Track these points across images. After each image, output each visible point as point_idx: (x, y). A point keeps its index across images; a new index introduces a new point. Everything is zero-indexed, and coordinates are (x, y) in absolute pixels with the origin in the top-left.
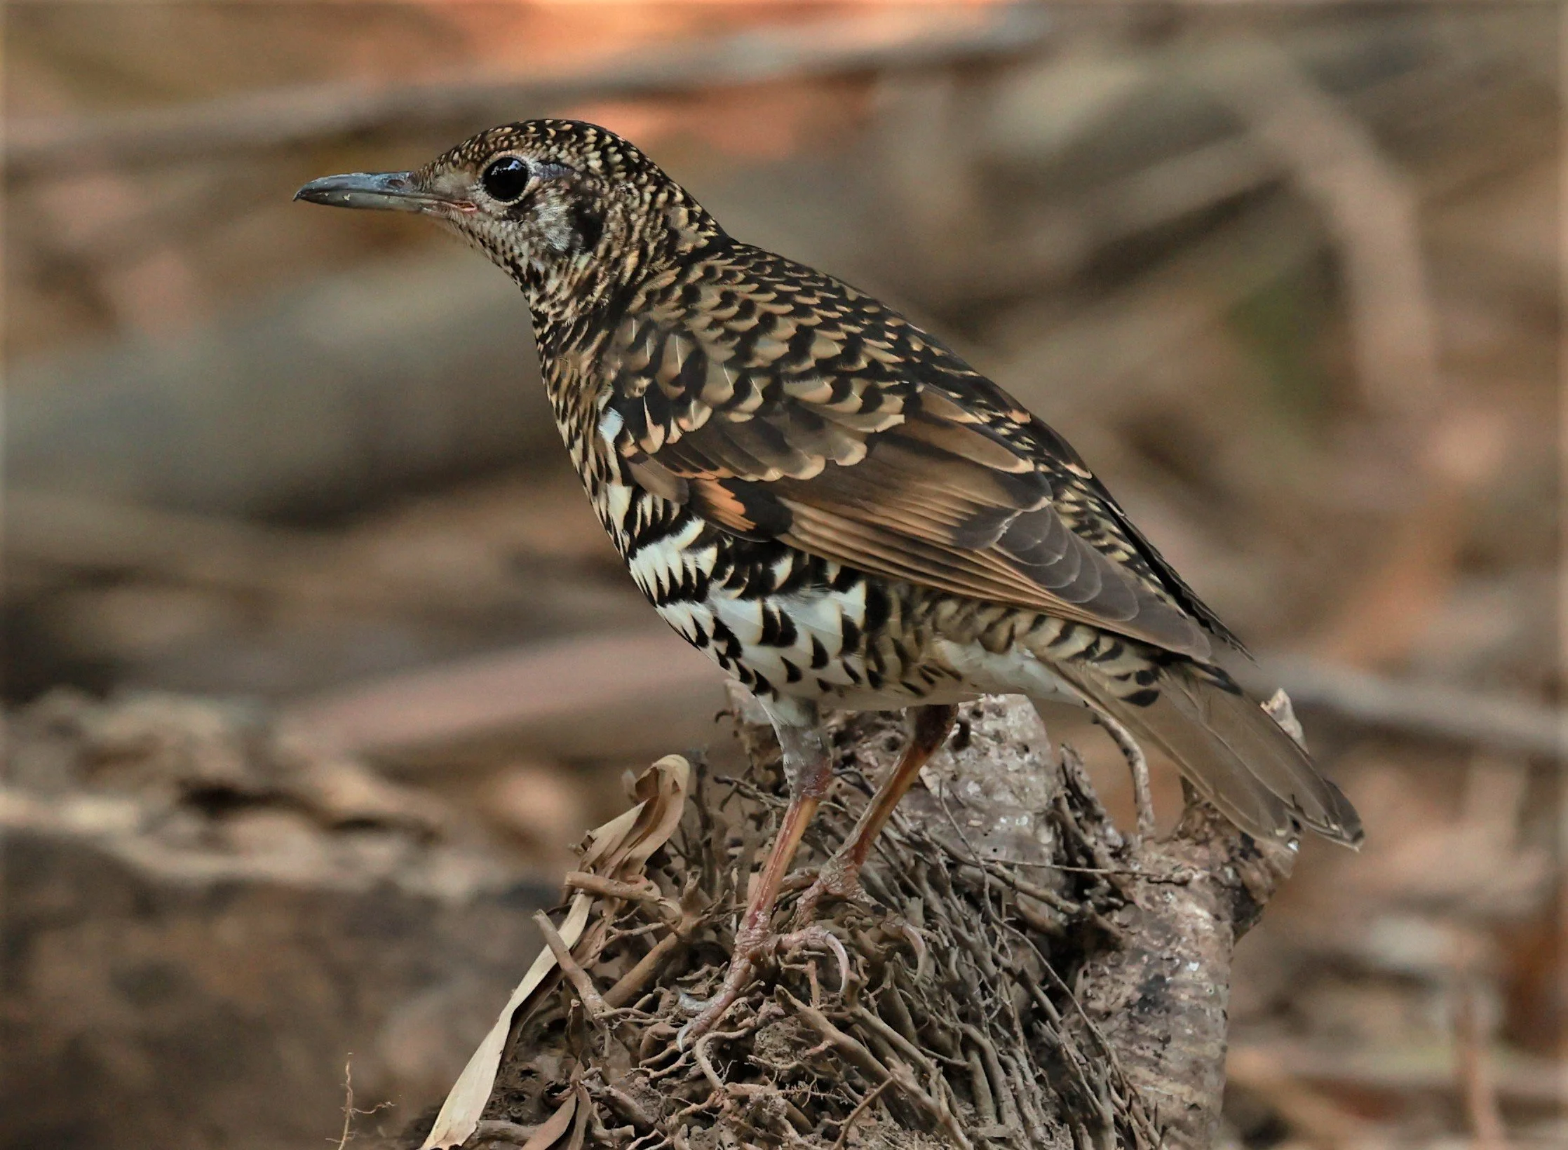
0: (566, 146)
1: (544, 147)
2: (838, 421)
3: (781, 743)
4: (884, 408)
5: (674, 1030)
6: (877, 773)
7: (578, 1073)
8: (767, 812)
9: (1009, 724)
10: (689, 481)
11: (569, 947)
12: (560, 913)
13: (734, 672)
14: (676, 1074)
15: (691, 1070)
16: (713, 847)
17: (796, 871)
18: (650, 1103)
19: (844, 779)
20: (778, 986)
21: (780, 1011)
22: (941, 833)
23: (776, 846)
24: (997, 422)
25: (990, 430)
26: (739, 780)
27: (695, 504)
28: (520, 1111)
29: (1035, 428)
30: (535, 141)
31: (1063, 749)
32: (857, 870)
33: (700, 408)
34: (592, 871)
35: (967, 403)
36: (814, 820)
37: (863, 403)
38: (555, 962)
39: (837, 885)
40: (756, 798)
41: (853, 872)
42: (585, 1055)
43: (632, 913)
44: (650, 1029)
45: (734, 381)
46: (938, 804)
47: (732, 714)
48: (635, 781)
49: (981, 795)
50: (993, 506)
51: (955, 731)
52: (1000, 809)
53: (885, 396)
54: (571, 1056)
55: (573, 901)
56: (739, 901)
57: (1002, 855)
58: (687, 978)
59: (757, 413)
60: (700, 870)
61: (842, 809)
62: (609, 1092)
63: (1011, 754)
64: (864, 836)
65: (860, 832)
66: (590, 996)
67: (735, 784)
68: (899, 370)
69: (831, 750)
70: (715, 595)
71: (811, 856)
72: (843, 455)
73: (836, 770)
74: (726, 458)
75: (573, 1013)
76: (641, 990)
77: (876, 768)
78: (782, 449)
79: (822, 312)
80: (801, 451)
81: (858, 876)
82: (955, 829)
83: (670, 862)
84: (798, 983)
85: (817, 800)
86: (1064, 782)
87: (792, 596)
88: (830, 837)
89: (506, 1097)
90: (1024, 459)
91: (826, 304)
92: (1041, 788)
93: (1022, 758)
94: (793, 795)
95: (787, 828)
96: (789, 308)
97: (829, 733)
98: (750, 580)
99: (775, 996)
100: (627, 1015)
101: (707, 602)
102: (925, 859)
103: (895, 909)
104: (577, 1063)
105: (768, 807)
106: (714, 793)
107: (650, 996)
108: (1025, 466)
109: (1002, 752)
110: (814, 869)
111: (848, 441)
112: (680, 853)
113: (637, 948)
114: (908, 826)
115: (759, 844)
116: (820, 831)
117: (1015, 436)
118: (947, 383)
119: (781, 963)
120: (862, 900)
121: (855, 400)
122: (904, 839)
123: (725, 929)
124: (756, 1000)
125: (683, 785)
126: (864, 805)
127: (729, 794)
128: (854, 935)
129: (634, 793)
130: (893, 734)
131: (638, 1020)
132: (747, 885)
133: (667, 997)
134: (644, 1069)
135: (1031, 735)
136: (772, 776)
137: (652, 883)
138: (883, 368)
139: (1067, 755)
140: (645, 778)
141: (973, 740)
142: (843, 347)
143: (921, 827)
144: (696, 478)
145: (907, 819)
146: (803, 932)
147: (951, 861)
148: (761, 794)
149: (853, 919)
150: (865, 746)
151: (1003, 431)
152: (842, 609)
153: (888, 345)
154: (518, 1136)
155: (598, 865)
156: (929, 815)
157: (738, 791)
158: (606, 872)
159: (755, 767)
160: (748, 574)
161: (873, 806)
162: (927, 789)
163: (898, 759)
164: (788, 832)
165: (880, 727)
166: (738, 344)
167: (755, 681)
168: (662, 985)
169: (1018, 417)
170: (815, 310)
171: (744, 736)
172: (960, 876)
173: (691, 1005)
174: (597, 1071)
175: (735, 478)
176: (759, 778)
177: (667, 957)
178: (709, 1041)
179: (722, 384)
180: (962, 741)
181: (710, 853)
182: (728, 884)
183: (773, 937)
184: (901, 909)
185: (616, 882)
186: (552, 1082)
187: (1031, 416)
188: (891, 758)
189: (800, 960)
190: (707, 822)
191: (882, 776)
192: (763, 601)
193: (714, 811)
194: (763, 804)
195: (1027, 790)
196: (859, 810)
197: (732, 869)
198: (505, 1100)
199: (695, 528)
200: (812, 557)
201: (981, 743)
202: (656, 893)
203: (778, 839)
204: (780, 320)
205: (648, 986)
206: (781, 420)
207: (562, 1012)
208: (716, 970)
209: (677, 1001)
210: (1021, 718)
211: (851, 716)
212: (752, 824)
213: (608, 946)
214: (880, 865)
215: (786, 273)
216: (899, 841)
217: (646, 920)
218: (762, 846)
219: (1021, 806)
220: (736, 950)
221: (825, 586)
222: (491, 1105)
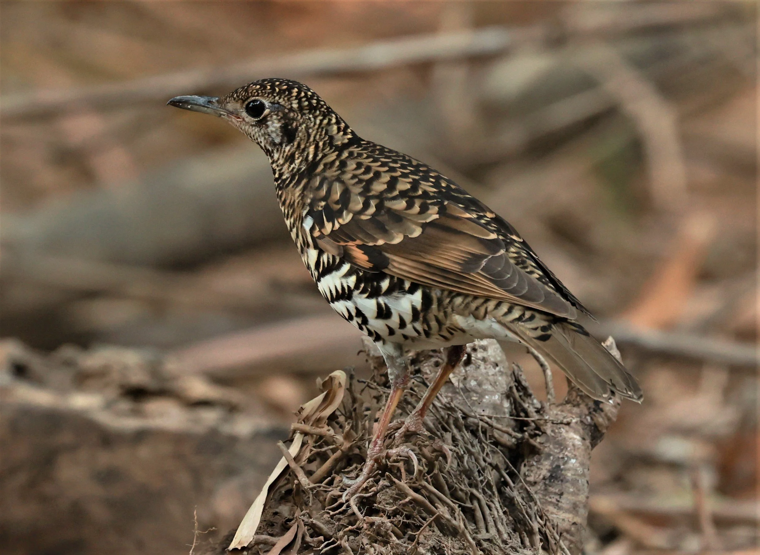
0: (283, 96)
1: (273, 97)
2: (409, 218)
3: (387, 364)
4: (429, 212)
5: (341, 493)
6: (430, 377)
7: (298, 513)
8: (381, 396)
9: (489, 354)
10: (343, 246)
11: (293, 457)
12: (289, 441)
13: (365, 332)
14: (343, 513)
15: (349, 511)
16: (357, 411)
17: (395, 421)
18: (331, 526)
19: (416, 380)
20: (387, 473)
21: (389, 484)
22: (459, 403)
23: (385, 410)
24: (480, 217)
25: (477, 220)
26: (368, 381)
27: (346, 257)
28: (272, 531)
29: (497, 220)
30: (269, 94)
31: (513, 365)
32: (421, 420)
33: (348, 214)
34: (303, 423)
35: (467, 209)
36: (402, 398)
37: (420, 210)
38: (287, 463)
39: (413, 427)
40: (376, 389)
41: (420, 421)
42: (301, 505)
43: (322, 441)
44: (330, 493)
45: (363, 202)
46: (458, 390)
47: (365, 351)
48: (322, 382)
49: (477, 386)
50: (480, 254)
51: (465, 358)
52: (486, 392)
53: (430, 206)
54: (295, 505)
55: (295, 436)
56: (369, 435)
57: (488, 412)
58: (346, 470)
59: (373, 215)
60: (351, 422)
61: (415, 393)
62: (312, 522)
63: (490, 367)
64: (424, 405)
65: (423, 403)
66: (303, 479)
67: (367, 383)
68: (436, 195)
69: (409, 367)
70: (356, 297)
71: (401, 414)
72: (411, 234)
73: (412, 376)
74: (360, 236)
75: (296, 486)
76: (326, 476)
77: (429, 375)
78: (384, 231)
79: (401, 170)
80: (393, 231)
81: (422, 423)
82: (466, 402)
83: (338, 418)
84: (396, 472)
85: (404, 389)
86: (514, 379)
87: (390, 296)
88: (409, 406)
89: (266, 524)
90: (493, 233)
91: (403, 167)
92: (504, 382)
93: (495, 369)
94: (392, 387)
95: (390, 402)
96: (387, 169)
97: (408, 360)
98: (371, 289)
99: (385, 478)
100: (320, 487)
101: (352, 300)
102: (452, 415)
103: (439, 438)
104: (297, 509)
105: (382, 393)
106: (358, 387)
107: (330, 478)
108: (493, 236)
109: (486, 366)
110: (403, 420)
111: (414, 226)
112: (343, 414)
113: (324, 457)
114: (444, 400)
115: (378, 409)
116: (405, 403)
117: (488, 223)
118: (457, 200)
119: (388, 463)
120: (424, 433)
121: (417, 208)
122: (442, 406)
123: (363, 448)
124: (377, 479)
125: (343, 384)
126: (425, 391)
127: (364, 387)
128: (421, 450)
129: (321, 388)
130: (437, 359)
131: (325, 489)
132: (372, 428)
133: (338, 478)
134: (328, 511)
135: (499, 359)
136: (383, 379)
137: (330, 428)
138: (429, 194)
139: (516, 368)
140: (326, 381)
141: (473, 361)
142: (411, 185)
143: (450, 401)
144: (346, 245)
145: (444, 398)
146: (398, 449)
147: (464, 416)
148: (378, 387)
149: (420, 442)
150: (425, 365)
151: (483, 221)
152: (412, 302)
153: (431, 184)
154: (272, 542)
155: (306, 420)
156: (454, 395)
157: (368, 386)
158: (309, 423)
159: (375, 375)
160: (370, 287)
161: (429, 391)
162: (452, 384)
163: (440, 371)
164: (391, 404)
165: (432, 356)
166: (364, 185)
167: (375, 335)
168: (335, 473)
169: (489, 215)
170: (398, 169)
171: (370, 361)
172: (468, 422)
173: (348, 482)
174: (307, 512)
175: (363, 244)
176: (377, 380)
177: (337, 461)
178: (356, 498)
179: (357, 203)
180: (468, 362)
181: (356, 414)
182: (364, 428)
183: (384, 451)
184: (442, 438)
185: (314, 428)
186: (286, 517)
187: (495, 214)
188: (436, 370)
189: (397, 461)
190: (354, 400)
191: (433, 378)
192: (377, 299)
193: (358, 396)
194: (379, 392)
195: (498, 383)
196: (422, 393)
197: (366, 421)
198: (266, 526)
199: (346, 267)
200: (398, 278)
201: (476, 363)
202: (332, 432)
203: (386, 407)
204: (383, 174)
205: (329, 473)
206: (383, 218)
207: (291, 486)
208: (359, 466)
209: (342, 481)
210: (494, 351)
211: (418, 352)
212: (375, 401)
213: (311, 456)
214: (432, 418)
215: (386, 154)
216: (441, 407)
217: (327, 444)
218: (379, 410)
219: (495, 391)
220: (368, 456)
221: (404, 292)
222: (259, 528)
